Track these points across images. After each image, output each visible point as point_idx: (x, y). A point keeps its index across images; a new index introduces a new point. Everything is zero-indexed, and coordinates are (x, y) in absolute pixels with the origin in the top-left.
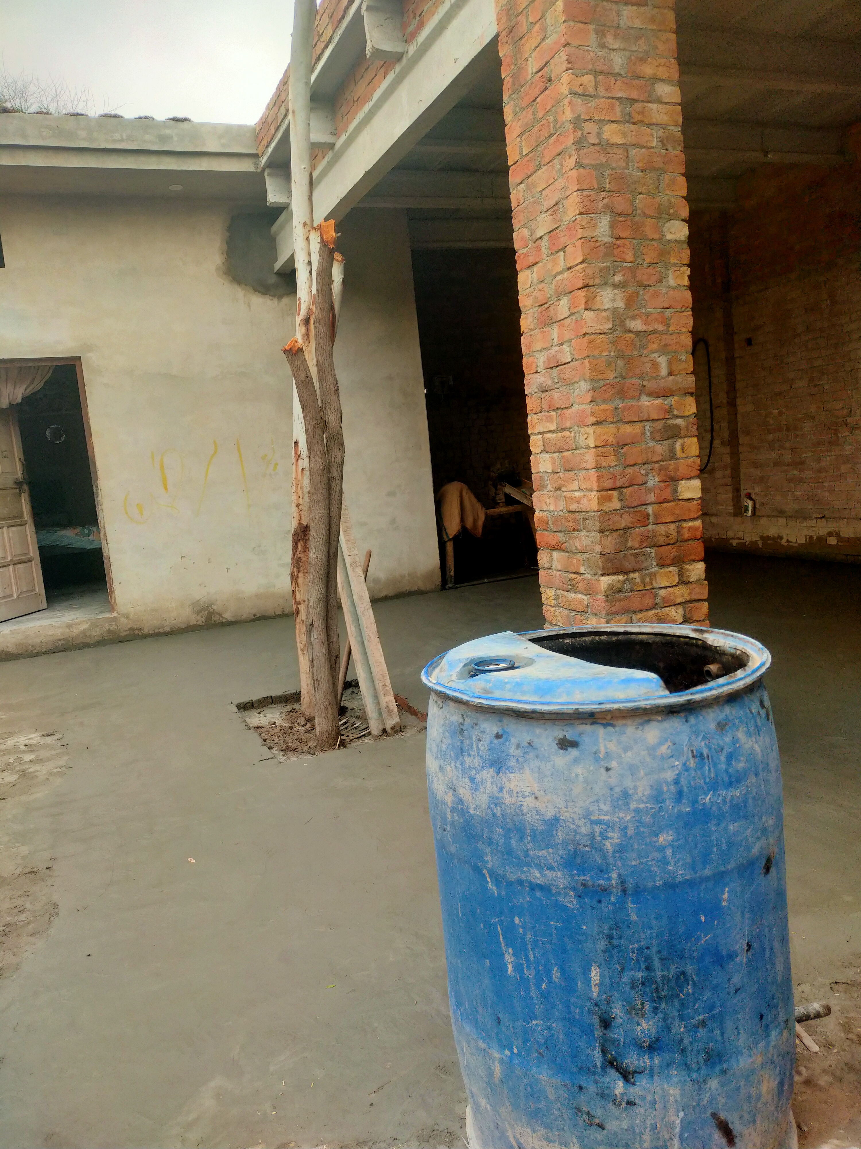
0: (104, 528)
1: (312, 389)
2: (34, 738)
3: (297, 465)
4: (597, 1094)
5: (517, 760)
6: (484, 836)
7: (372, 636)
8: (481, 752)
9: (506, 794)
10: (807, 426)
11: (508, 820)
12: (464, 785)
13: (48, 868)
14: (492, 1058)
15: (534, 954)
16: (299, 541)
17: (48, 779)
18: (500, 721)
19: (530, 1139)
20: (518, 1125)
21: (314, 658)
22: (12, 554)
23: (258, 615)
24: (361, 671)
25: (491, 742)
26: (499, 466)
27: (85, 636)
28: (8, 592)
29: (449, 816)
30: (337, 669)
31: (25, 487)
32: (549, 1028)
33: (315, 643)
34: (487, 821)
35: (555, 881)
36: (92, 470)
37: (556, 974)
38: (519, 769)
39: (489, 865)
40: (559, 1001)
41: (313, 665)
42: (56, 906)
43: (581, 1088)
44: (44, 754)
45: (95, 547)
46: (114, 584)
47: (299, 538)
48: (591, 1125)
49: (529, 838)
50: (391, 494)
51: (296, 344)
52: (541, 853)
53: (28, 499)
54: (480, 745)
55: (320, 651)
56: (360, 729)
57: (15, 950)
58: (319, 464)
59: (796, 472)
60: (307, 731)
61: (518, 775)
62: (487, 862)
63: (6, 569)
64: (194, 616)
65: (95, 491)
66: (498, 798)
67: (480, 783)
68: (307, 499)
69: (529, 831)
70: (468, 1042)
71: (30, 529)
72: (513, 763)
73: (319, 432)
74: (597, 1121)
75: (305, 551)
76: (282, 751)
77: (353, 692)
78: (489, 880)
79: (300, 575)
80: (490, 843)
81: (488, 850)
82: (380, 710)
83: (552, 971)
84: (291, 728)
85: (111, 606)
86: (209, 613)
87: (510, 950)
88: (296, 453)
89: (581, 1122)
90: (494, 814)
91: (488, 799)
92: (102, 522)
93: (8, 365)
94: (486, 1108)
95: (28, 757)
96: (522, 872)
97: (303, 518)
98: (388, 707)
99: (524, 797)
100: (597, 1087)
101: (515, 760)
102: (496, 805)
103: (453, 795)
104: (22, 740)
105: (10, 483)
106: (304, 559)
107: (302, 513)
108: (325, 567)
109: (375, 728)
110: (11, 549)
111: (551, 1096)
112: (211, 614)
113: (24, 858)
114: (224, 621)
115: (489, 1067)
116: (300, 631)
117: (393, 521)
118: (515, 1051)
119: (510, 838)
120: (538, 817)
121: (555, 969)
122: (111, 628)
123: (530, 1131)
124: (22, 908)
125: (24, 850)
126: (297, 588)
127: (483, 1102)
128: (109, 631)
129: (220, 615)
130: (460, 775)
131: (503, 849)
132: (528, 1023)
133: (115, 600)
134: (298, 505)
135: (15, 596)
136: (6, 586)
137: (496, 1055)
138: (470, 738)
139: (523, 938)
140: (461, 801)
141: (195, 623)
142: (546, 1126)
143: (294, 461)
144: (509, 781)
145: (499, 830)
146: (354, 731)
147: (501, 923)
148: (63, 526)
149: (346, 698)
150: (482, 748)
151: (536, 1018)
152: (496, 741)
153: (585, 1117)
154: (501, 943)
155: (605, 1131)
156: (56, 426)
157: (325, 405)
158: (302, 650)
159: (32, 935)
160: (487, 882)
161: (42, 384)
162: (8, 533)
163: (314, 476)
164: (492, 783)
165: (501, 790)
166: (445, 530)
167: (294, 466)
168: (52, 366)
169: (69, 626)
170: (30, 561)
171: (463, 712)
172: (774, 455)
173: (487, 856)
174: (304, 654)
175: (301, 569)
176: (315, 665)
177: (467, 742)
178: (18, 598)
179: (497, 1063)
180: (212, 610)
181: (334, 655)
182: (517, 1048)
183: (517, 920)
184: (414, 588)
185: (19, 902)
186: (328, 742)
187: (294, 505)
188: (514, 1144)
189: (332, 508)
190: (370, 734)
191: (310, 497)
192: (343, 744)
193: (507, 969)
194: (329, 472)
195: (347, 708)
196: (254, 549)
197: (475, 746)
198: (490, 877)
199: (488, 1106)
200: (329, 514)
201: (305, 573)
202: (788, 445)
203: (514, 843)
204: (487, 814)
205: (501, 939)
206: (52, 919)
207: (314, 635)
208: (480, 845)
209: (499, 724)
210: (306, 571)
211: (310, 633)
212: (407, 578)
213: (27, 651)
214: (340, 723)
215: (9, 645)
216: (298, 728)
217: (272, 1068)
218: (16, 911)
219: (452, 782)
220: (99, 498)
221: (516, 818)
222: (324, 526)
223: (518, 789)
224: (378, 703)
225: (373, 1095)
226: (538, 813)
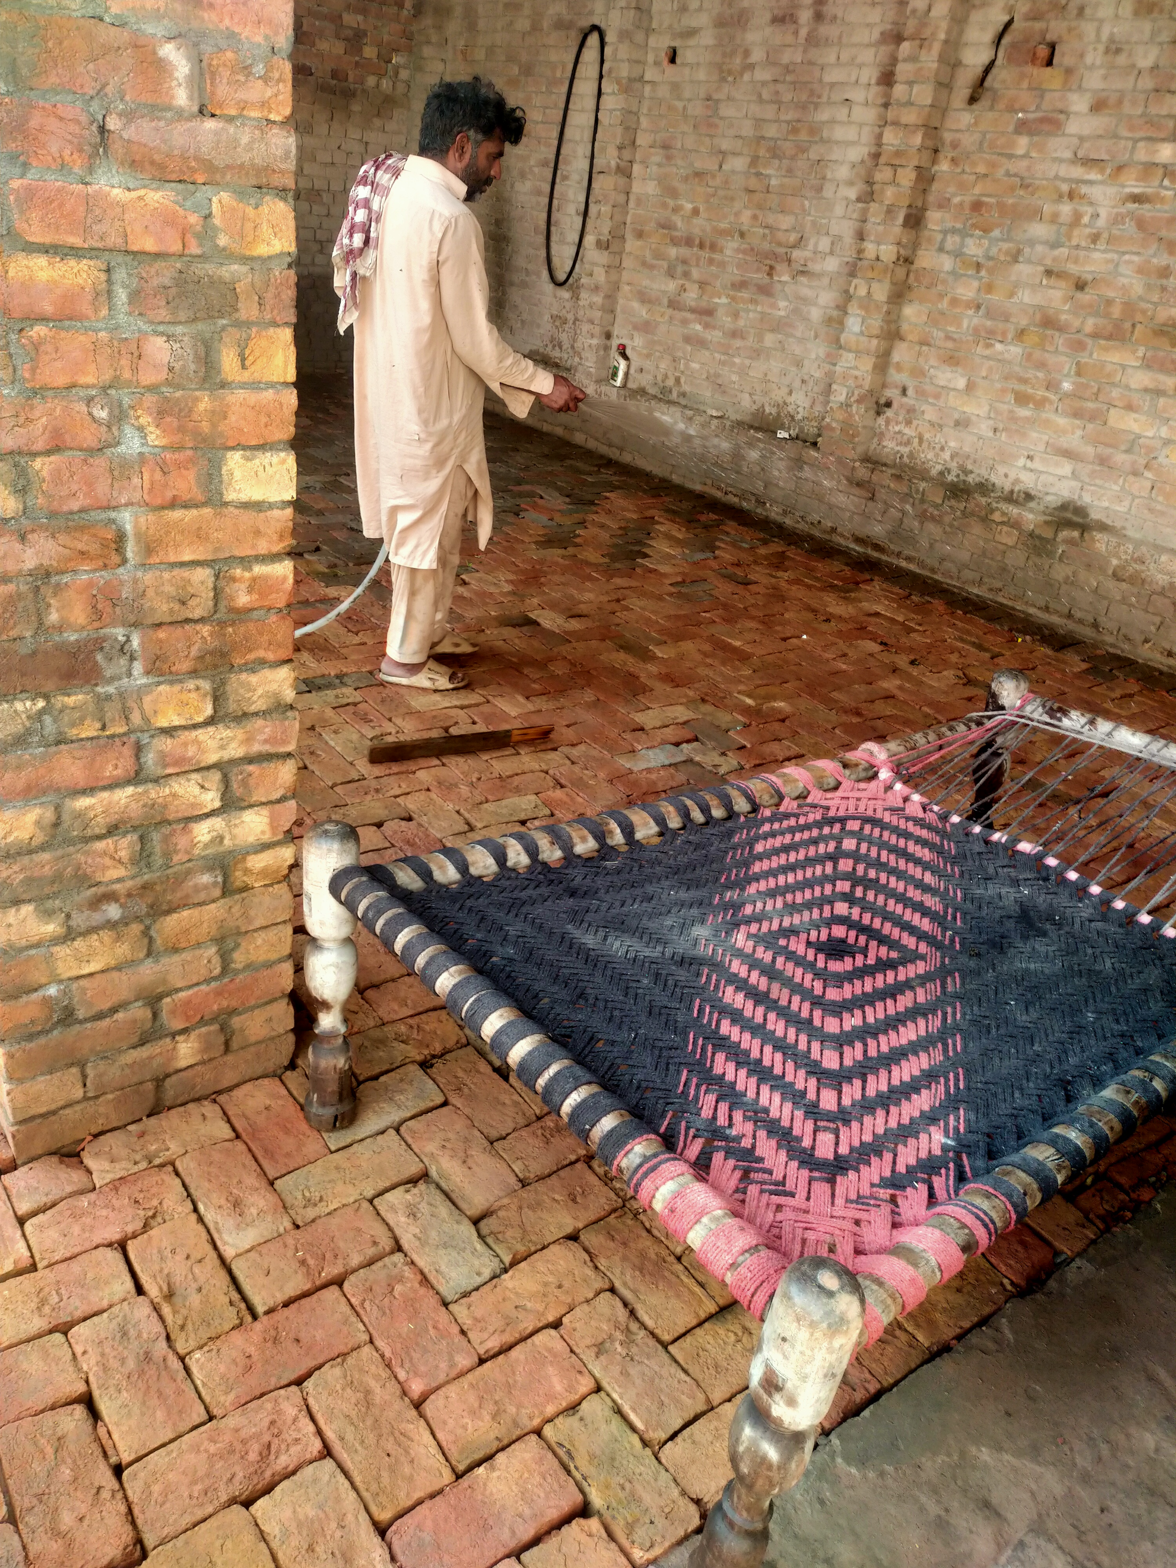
10: (730, 247)
59: (698, 327)
172: (671, 286)
202: (695, 273)
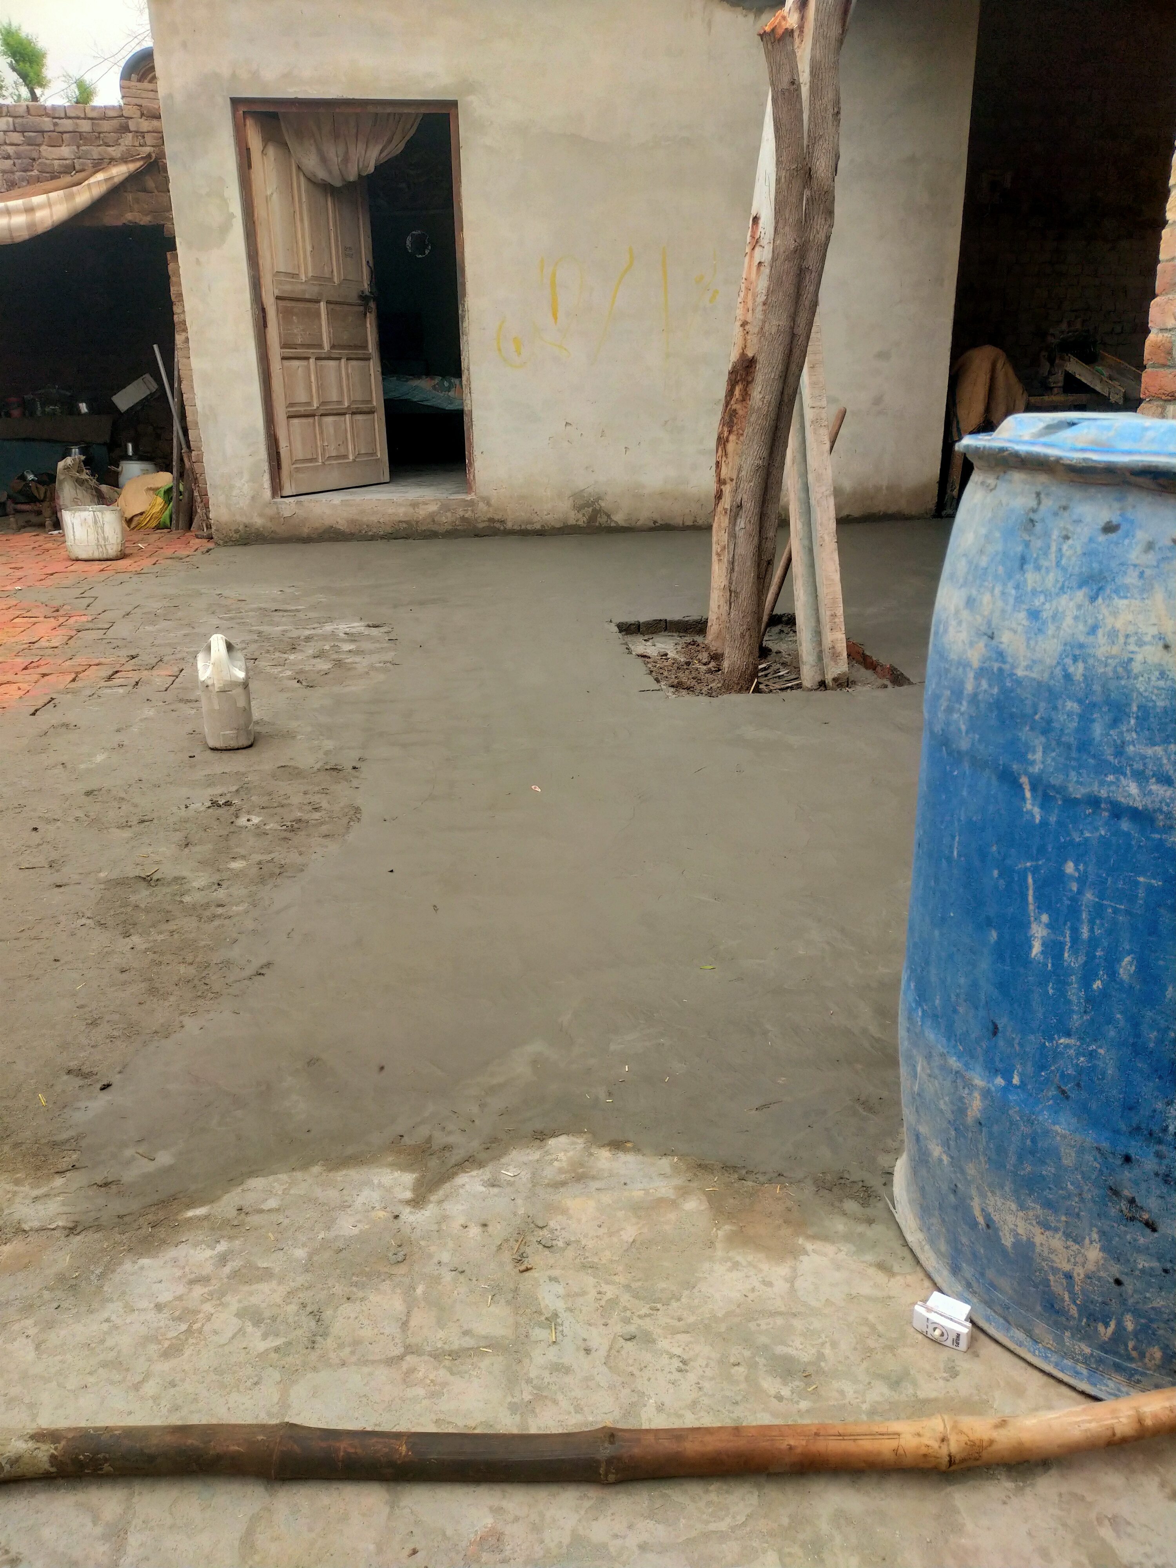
0: (468, 370)
1: (798, 106)
2: (357, 626)
3: (752, 257)
4: (1157, 1174)
5: (1142, 574)
6: (1037, 717)
7: (826, 537)
8: (1063, 562)
9: (1101, 637)
11: (1097, 687)
12: (1014, 625)
13: (354, 768)
14: (969, 1085)
15: (1091, 930)
16: (737, 383)
17: (367, 673)
18: (1119, 500)
19: (1010, 1219)
20: (993, 1193)
21: (736, 557)
22: (349, 396)
23: (660, 522)
24: (802, 592)
25: (1091, 540)
26: (1064, 326)
27: (434, 521)
28: (342, 451)
29: (969, 687)
30: (767, 580)
31: (372, 305)
32: (1092, 1055)
33: (741, 534)
34: (1050, 690)
35: (1168, 805)
36: (459, 280)
37: (1127, 967)
38: (1143, 590)
39: (1036, 769)
40: (1122, 1013)
41: (733, 570)
42: (357, 810)
43: (1127, 1159)
44: (366, 645)
45: (456, 408)
46: (475, 453)
47: (739, 378)
48: (1132, 1219)
49: (1133, 722)
50: (883, 355)
51: (783, 23)
52: (1150, 752)
53: (374, 325)
54: (1065, 547)
55: (745, 548)
56: (786, 679)
57: (303, 849)
58: (790, 242)
60: (710, 671)
61: (1137, 602)
62: (1033, 763)
63: (342, 418)
64: (573, 513)
65: (460, 312)
66: (1081, 646)
67: (1050, 621)
68: (759, 315)
69: (1135, 709)
70: (929, 1057)
71: (374, 367)
72: (1131, 579)
73: (797, 184)
74: (1146, 1216)
75: (744, 400)
76: (673, 686)
77: (783, 631)
78: (1028, 794)
79: (732, 438)
80: (1046, 728)
81: (1039, 742)
82: (820, 653)
83: (1119, 960)
84: (688, 664)
85: (467, 485)
86: (594, 510)
87: (1045, 918)
88: (753, 237)
89: (1113, 1212)
90: (1068, 677)
91: (1060, 648)
92: (466, 361)
93: (358, 110)
94: (940, 1160)
95: (347, 647)
96: (1102, 783)
97: (748, 345)
98: (833, 647)
99: (1140, 643)
100: (1160, 1164)
101: (1136, 574)
102: (1075, 659)
103: (986, 646)
104: (342, 627)
105: (353, 297)
106: (740, 412)
107: (749, 337)
108: (773, 415)
109: (808, 676)
110: (349, 390)
111: (1069, 1160)
112: (596, 513)
113: (327, 753)
114: (613, 524)
115: (961, 1099)
116: (719, 526)
117: (878, 401)
118: (1016, 1080)
119: (1093, 721)
120: (1161, 683)
121: (1128, 959)
122: (466, 515)
123: (1014, 1207)
124: (317, 806)
125: (329, 744)
126: (724, 459)
127: (936, 1151)
128: (463, 519)
129: (609, 516)
130: (1009, 608)
131: (1072, 740)
132: (1051, 1039)
133: (474, 476)
134: (744, 324)
135: (351, 457)
136: (341, 443)
137: (978, 1082)
138: (1047, 534)
139: (1075, 899)
140: (1001, 656)
141: (574, 523)
142: (1048, 1204)
143: (748, 250)
144: (1115, 614)
145: (1072, 706)
146: (777, 680)
147: (1035, 870)
148: (417, 375)
149: (771, 638)
150: (1068, 553)
151: (1068, 1035)
152: (1102, 538)
153: (1124, 1205)
154: (1027, 904)
155: (1156, 1235)
156: (419, 232)
157: (814, 139)
158: (718, 555)
159: (326, 836)
160: (1024, 799)
161: (402, 146)
162: (347, 369)
163: (778, 262)
164: (1076, 618)
165: (1093, 630)
166: (958, 423)
167: (747, 258)
168: (417, 114)
169: (414, 505)
170: (371, 412)
171: (1039, 488)
173: (1034, 752)
174: (720, 560)
175: (735, 428)
176: (736, 568)
177: (1037, 544)
178: (354, 461)
179: (976, 1094)
180: (598, 507)
181: (765, 558)
182: (1021, 1075)
183: (1069, 868)
184: (892, 509)
185: (316, 798)
186: (738, 684)
187: (738, 323)
188: (981, 1220)
189: (798, 320)
190: (799, 686)
191: (764, 311)
192: (757, 690)
193: (1030, 947)
194: (803, 257)
195: (770, 650)
196: (666, 422)
197: (1054, 548)
198: (1033, 789)
199: (945, 1158)
200: (792, 328)
201: (739, 435)
203: (1098, 730)
204: (1052, 676)
205: (1031, 899)
206: (352, 823)
207: (741, 523)
208: (1024, 733)
209: (1116, 505)
210: (741, 432)
211: (735, 519)
212: (885, 492)
213: (360, 532)
214: (760, 667)
215: (339, 520)
216: (698, 666)
217: (612, 1047)
218: (310, 808)
219: (989, 623)
220: (465, 325)
221: (1112, 685)
222: (781, 348)
223: (1131, 629)
224: (820, 643)
225: (754, 1112)
226: (1163, 675)
